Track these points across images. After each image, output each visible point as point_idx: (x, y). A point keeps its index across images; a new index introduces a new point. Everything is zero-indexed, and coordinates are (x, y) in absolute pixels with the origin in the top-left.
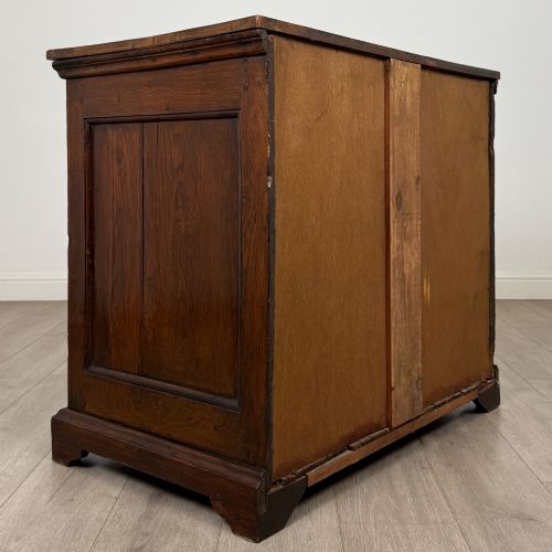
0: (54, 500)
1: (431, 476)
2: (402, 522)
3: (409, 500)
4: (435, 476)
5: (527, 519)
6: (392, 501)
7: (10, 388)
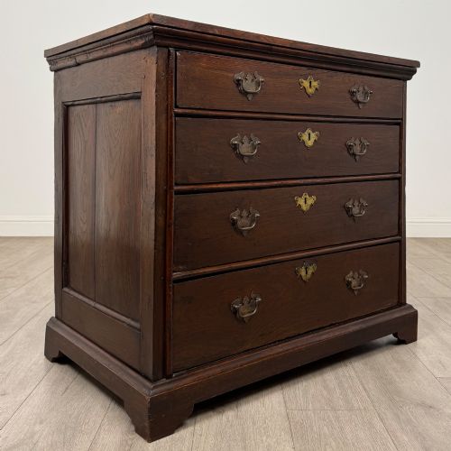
0: (68, 391)
1: (353, 373)
2: (334, 409)
3: (338, 391)
4: (356, 372)
5: (429, 407)
6: (325, 393)
7: (34, 302)
